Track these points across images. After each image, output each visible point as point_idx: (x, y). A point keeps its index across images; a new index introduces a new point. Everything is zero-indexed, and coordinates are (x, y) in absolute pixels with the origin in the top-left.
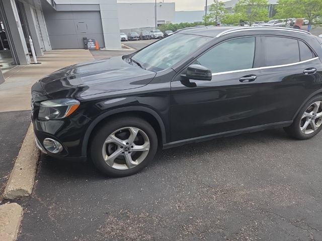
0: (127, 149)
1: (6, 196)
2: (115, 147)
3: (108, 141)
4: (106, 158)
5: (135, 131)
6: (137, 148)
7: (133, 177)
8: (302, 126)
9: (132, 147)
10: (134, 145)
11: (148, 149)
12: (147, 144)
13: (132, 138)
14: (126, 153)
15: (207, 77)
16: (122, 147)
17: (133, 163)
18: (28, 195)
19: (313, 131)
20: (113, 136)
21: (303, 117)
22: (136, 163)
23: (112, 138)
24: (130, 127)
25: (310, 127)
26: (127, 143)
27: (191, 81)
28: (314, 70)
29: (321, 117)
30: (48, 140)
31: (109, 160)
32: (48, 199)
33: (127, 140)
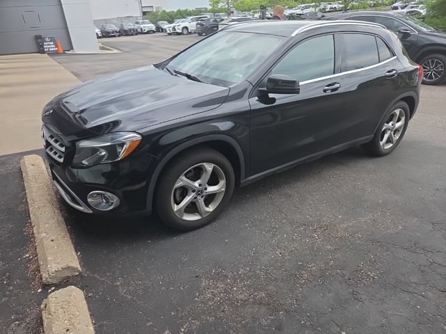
0: (199, 192)
1: (49, 280)
2: (184, 191)
3: (178, 184)
4: (176, 208)
5: (209, 167)
6: (211, 189)
7: (208, 227)
8: (381, 140)
9: (206, 189)
10: (207, 186)
11: (223, 189)
12: (222, 182)
13: (206, 177)
14: (199, 197)
15: (295, 89)
16: (194, 191)
17: (207, 209)
18: (78, 274)
19: (391, 145)
20: (183, 178)
21: (383, 130)
22: (211, 209)
23: (183, 181)
24: (204, 164)
25: (389, 141)
26: (200, 185)
27: (271, 95)
28: (394, 72)
29: (400, 127)
30: (95, 193)
31: (179, 210)
32: (108, 274)
33: (199, 181)
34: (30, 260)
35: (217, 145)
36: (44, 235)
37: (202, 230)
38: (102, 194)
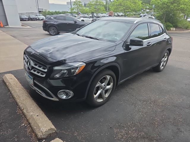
0: (104, 89)
1: (42, 136)
2: (98, 89)
3: (97, 86)
6: (108, 87)
7: (106, 104)
8: (161, 65)
9: (106, 87)
11: (112, 87)
12: (112, 84)
13: (107, 82)
14: (103, 91)
15: (141, 44)
16: (102, 88)
17: (105, 96)
18: (54, 132)
19: (163, 67)
20: (99, 82)
22: (107, 96)
23: (99, 84)
24: (107, 76)
26: (104, 85)
27: (130, 47)
28: (166, 39)
29: (166, 61)
30: (61, 91)
31: (96, 97)
32: (69, 130)
33: (104, 83)
34: (26, 127)
35: (112, 68)
36: (32, 113)
37: (103, 106)
38: (64, 91)
